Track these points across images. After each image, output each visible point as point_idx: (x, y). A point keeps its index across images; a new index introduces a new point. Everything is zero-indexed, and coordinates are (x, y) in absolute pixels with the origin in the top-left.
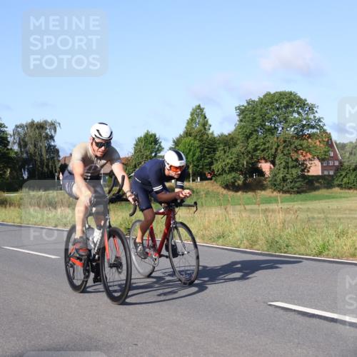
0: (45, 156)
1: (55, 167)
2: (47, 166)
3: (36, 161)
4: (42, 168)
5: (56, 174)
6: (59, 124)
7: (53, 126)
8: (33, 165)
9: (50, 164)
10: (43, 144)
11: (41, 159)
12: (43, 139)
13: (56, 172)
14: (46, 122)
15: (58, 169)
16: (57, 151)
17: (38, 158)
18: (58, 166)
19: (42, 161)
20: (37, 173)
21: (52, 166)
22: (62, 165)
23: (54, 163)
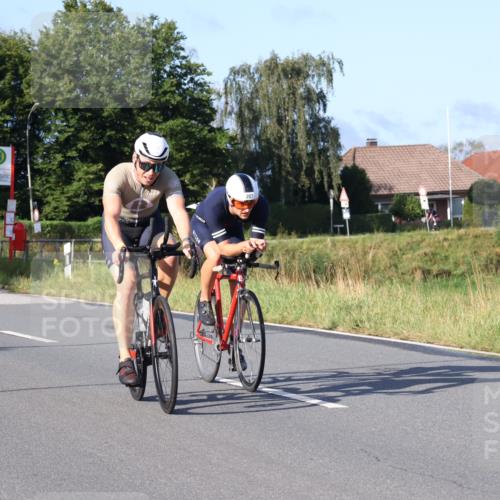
0: (305, 147)
1: (330, 176)
2: (310, 173)
3: (280, 158)
4: (297, 177)
5: (332, 193)
6: (340, 63)
7: (325, 69)
8: (273, 169)
9: (316, 168)
10: (300, 116)
11: (293, 155)
12: (300, 103)
13: (331, 187)
14: (306, 58)
15: (337, 181)
16: (335, 134)
17: (285, 152)
18: (337, 172)
19: (296, 159)
20: (282, 190)
21: (321, 172)
22: (346, 168)
23: (327, 163)
